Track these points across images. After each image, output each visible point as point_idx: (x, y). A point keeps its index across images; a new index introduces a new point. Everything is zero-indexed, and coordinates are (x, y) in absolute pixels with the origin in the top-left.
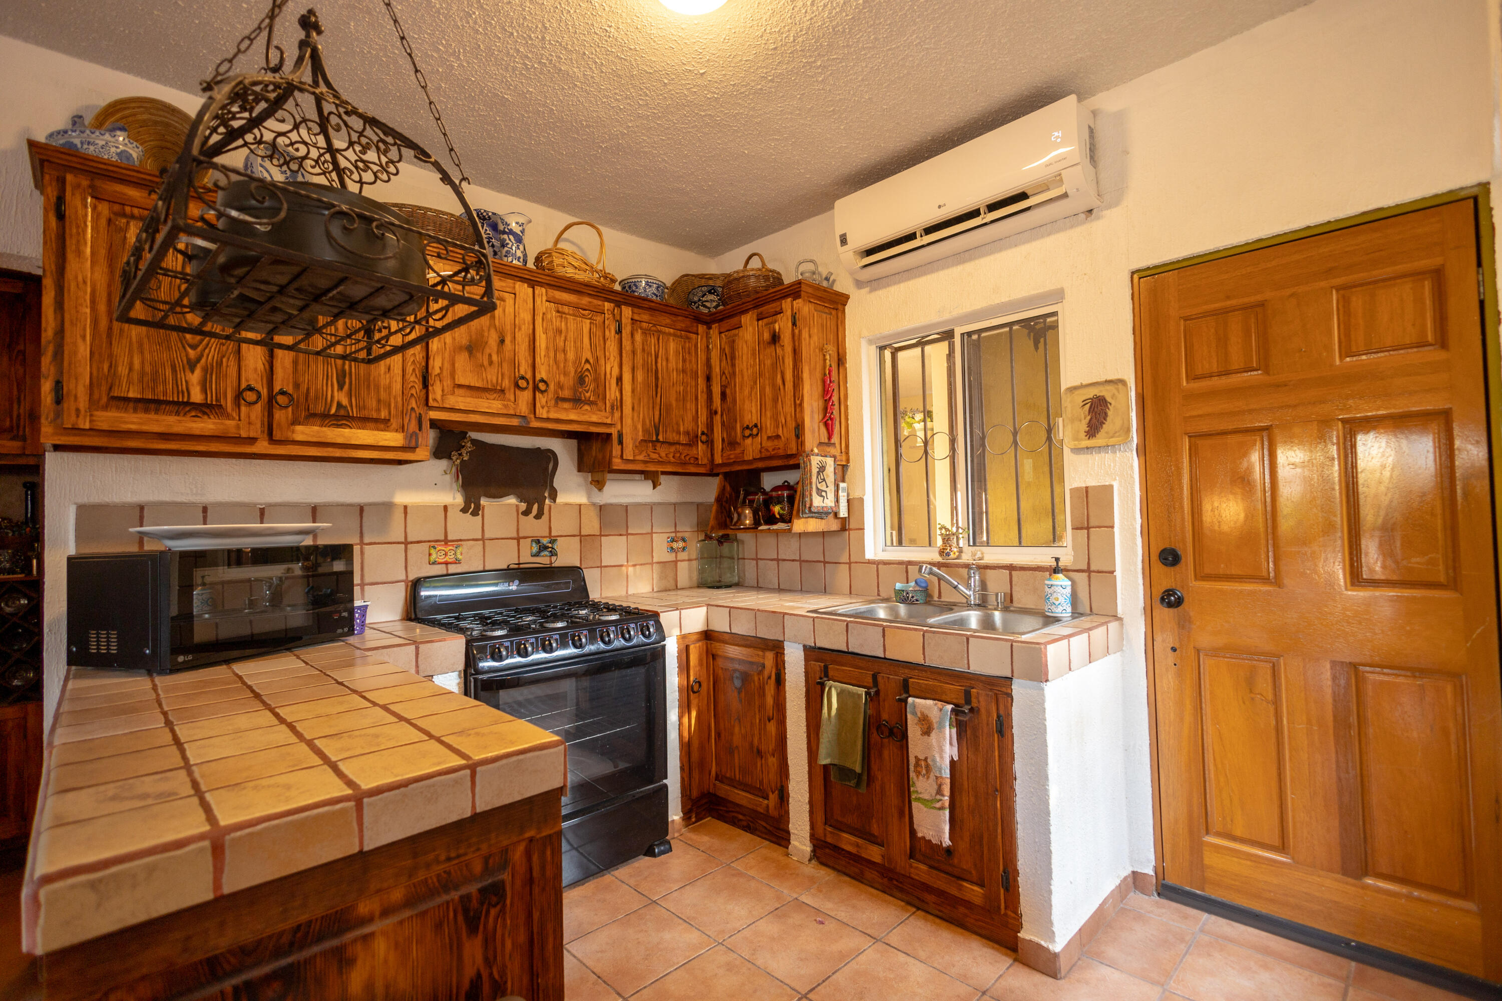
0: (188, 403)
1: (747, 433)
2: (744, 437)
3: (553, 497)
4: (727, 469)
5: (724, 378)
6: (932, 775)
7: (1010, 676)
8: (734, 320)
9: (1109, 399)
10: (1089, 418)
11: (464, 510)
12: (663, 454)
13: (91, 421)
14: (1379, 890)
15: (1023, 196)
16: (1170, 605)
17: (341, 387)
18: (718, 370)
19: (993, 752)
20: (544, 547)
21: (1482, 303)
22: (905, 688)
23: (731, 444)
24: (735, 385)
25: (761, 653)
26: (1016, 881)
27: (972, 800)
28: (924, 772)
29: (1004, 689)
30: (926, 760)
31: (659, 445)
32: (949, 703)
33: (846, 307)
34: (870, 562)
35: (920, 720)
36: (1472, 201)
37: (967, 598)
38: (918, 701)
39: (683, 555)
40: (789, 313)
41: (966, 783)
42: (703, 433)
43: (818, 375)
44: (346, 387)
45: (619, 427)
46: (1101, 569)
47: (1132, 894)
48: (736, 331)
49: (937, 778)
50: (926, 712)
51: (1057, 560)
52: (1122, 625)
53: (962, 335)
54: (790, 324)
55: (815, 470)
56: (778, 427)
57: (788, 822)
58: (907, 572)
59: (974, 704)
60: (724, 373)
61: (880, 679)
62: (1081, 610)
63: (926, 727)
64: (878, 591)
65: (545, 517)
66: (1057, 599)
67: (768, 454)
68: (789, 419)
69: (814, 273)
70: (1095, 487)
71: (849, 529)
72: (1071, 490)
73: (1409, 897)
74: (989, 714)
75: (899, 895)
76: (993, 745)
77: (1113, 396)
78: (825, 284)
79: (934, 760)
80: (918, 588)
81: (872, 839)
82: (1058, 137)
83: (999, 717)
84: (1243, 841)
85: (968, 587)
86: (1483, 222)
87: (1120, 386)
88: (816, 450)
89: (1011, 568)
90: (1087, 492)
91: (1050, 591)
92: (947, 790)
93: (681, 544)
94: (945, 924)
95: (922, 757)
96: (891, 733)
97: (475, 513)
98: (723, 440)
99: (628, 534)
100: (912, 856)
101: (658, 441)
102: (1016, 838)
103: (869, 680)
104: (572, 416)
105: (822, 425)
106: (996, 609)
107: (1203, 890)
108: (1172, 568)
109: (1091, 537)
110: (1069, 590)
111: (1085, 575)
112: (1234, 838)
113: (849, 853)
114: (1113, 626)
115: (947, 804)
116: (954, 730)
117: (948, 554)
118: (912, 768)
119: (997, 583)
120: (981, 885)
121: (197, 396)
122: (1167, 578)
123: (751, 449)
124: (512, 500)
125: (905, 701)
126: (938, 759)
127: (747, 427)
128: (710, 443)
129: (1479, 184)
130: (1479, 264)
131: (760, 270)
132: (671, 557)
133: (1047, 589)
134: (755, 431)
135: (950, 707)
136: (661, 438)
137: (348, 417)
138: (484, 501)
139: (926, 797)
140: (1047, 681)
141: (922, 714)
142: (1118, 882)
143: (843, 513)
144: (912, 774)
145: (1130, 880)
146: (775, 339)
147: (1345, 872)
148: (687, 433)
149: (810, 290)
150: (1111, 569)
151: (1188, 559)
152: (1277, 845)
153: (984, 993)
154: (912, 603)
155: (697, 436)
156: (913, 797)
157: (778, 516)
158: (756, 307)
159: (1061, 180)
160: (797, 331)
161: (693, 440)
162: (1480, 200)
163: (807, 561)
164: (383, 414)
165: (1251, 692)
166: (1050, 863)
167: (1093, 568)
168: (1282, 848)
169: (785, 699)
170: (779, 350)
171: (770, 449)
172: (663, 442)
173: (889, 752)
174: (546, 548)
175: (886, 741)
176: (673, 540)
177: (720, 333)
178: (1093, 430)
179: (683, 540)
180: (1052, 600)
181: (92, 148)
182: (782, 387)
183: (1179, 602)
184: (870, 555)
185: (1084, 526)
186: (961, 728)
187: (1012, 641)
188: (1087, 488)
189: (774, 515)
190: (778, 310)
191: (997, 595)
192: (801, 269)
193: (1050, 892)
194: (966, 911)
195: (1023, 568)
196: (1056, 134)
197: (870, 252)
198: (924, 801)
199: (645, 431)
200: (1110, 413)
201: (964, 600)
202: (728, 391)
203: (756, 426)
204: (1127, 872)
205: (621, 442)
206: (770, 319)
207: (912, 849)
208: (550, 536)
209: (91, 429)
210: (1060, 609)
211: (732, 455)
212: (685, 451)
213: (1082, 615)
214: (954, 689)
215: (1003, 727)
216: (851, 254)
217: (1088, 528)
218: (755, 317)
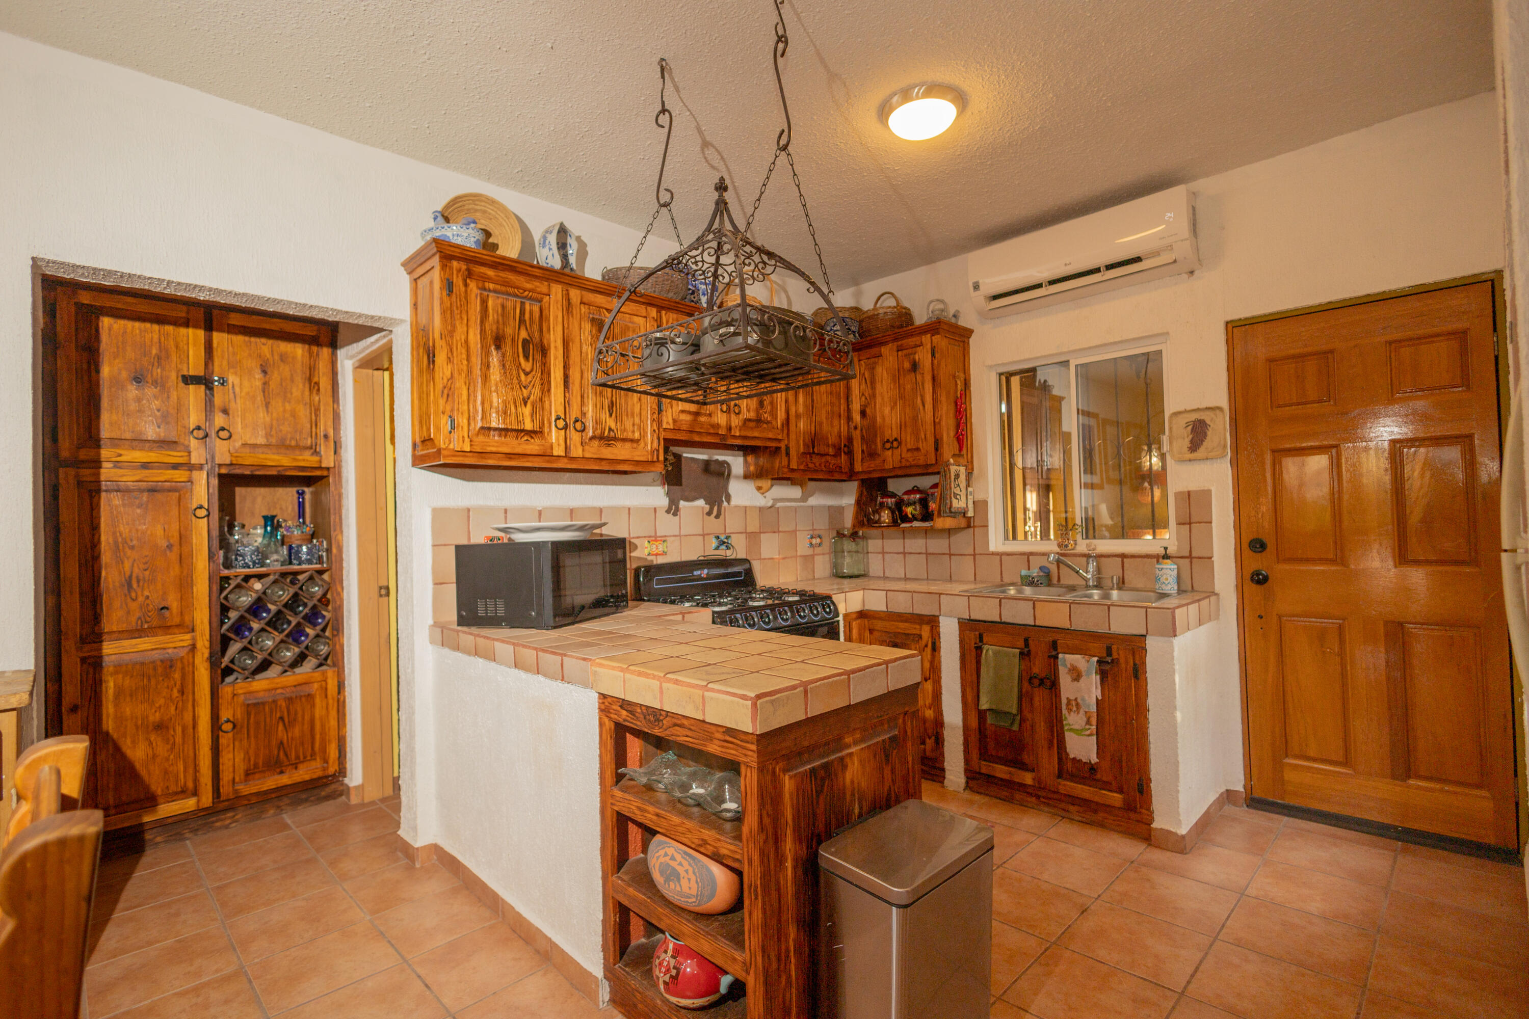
0: (522, 431)
1: (888, 445)
2: (884, 448)
3: (728, 501)
4: (866, 477)
5: (863, 399)
6: (1082, 712)
7: (1144, 633)
8: (874, 351)
9: (1208, 422)
10: (1191, 436)
11: (668, 512)
12: (817, 464)
13: (471, 445)
14: (1419, 788)
15: (1138, 260)
16: (1259, 582)
17: (611, 415)
18: (857, 391)
19: (1131, 691)
20: (723, 543)
21: (1497, 357)
22: (1054, 645)
23: (871, 454)
24: (875, 405)
25: (918, 627)
26: (1149, 786)
27: (1112, 728)
28: (1075, 709)
29: (1139, 644)
30: (1076, 699)
31: (814, 456)
32: (1094, 656)
33: (971, 340)
34: (993, 554)
35: (1070, 670)
36: (1490, 283)
37: (1086, 580)
38: (1067, 656)
39: (818, 550)
40: (929, 346)
41: (1107, 717)
42: (845, 446)
43: (952, 400)
44: (614, 415)
45: (786, 442)
46: (1200, 555)
47: (1226, 807)
48: (876, 359)
49: (1086, 712)
50: (1076, 664)
51: (1166, 549)
52: (1218, 599)
53: (1077, 366)
54: (930, 355)
55: (953, 477)
56: (918, 441)
57: (943, 761)
58: (1029, 561)
59: (1115, 656)
60: (863, 394)
61: (1031, 642)
62: (1183, 587)
63: (1075, 675)
64: (1002, 577)
65: (722, 517)
66: (1167, 579)
67: (908, 464)
68: (928, 435)
69: (942, 311)
70: (1196, 492)
71: (974, 527)
72: (1176, 494)
73: (1442, 791)
74: (1127, 662)
75: (1046, 809)
76: (1131, 686)
77: (1212, 420)
78: (953, 320)
79: (1083, 699)
80: (1042, 574)
81: (1024, 767)
82: (1170, 217)
83: (1135, 665)
84: (1314, 760)
85: (1087, 572)
86: (1498, 299)
87: (1218, 412)
88: (952, 461)
89: (1123, 556)
90: (1189, 495)
91: (1161, 573)
92: (1094, 721)
93: (818, 540)
94: (1088, 826)
95: (1072, 698)
96: (1042, 682)
97: (675, 514)
98: (863, 451)
99: (779, 532)
100: (1060, 776)
101: (814, 453)
102: (1149, 755)
103: (1021, 643)
104: (756, 434)
105: (955, 440)
106: (1112, 589)
107: (1282, 799)
108: (1259, 554)
109: (1193, 531)
110: (1175, 572)
111: (1188, 560)
112: (1308, 758)
113: (1001, 779)
114: (1213, 598)
115: (1095, 732)
116: (1098, 677)
117: (1066, 546)
118: (1064, 707)
119: (1112, 569)
120: (1120, 791)
121: (528, 426)
122: (1256, 562)
123: (891, 459)
124: (701, 503)
125: (1056, 657)
126: (1087, 698)
127: (888, 441)
128: (850, 453)
129: (1495, 271)
130: (1495, 330)
131: (895, 307)
132: (809, 552)
133: (1157, 571)
134: (895, 444)
135: (1095, 659)
136: (816, 451)
137: (615, 439)
138: (682, 504)
139: (1076, 727)
140: (1175, 636)
141: (1072, 665)
142: (1217, 795)
143: (970, 514)
144: (1064, 711)
145: (1225, 795)
146: (915, 367)
147: (1394, 777)
148: (834, 446)
149: (945, 327)
150: (1209, 555)
151: (1271, 546)
152: (1341, 760)
153: (1132, 862)
154: (1037, 586)
155: (840, 449)
156: (1066, 728)
157: (910, 516)
158: (895, 340)
159: (1172, 249)
160: (936, 362)
161: (837, 455)
162: (1496, 283)
163: (933, 554)
164: (637, 435)
165: (1322, 647)
166: (1178, 771)
167: (1194, 554)
168: (1346, 763)
169: (940, 662)
170: (919, 377)
171: (911, 460)
172: (818, 454)
173: (1040, 697)
174: (724, 543)
175: (1036, 690)
176: (812, 537)
177: (860, 360)
178: (1194, 446)
179: (820, 537)
180: (1163, 580)
181: (460, 239)
182: (921, 408)
183: (1266, 579)
184: (992, 548)
185: (1186, 522)
186: (1103, 675)
187: (1146, 608)
188: (1189, 492)
189: (906, 515)
190: (918, 343)
191: (1112, 578)
192: (931, 308)
193: (1178, 791)
194: (1105, 815)
195: (1133, 556)
196: (1169, 214)
197: (995, 297)
198: (1077, 732)
199: (806, 445)
200: (1209, 433)
201: (1084, 583)
202: (868, 411)
203: (896, 440)
204: (1223, 789)
205: (788, 454)
206: (910, 351)
207: (1060, 770)
208: (725, 533)
209: (470, 452)
210: (1169, 587)
211: (873, 464)
212: (833, 461)
213: (1185, 591)
214: (1098, 647)
215: (1138, 672)
216: (982, 298)
217: (1190, 524)
218: (895, 348)
